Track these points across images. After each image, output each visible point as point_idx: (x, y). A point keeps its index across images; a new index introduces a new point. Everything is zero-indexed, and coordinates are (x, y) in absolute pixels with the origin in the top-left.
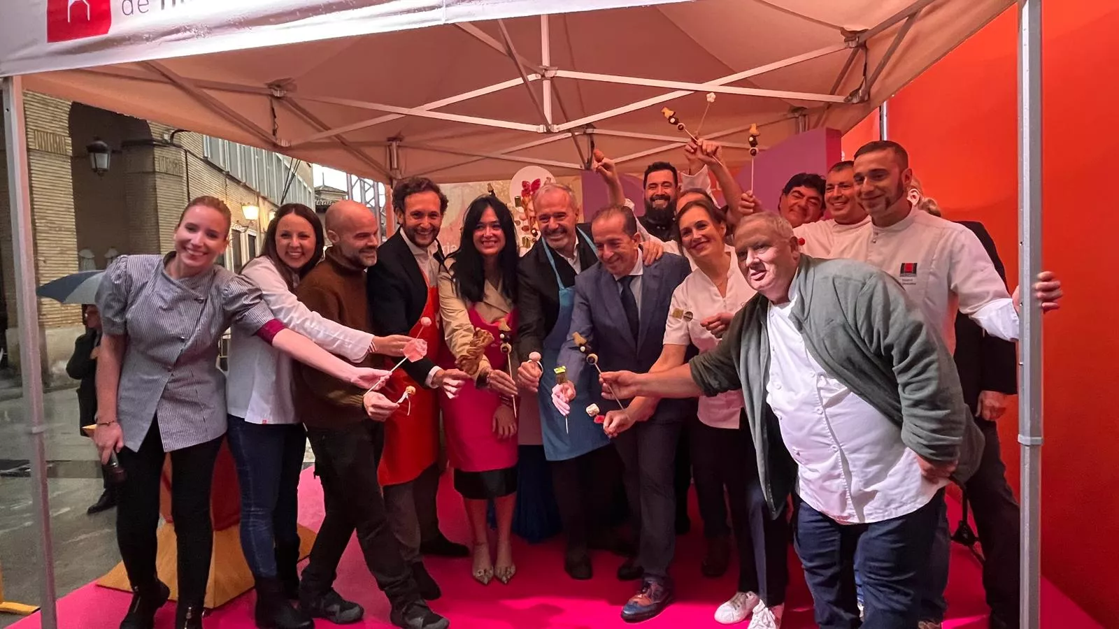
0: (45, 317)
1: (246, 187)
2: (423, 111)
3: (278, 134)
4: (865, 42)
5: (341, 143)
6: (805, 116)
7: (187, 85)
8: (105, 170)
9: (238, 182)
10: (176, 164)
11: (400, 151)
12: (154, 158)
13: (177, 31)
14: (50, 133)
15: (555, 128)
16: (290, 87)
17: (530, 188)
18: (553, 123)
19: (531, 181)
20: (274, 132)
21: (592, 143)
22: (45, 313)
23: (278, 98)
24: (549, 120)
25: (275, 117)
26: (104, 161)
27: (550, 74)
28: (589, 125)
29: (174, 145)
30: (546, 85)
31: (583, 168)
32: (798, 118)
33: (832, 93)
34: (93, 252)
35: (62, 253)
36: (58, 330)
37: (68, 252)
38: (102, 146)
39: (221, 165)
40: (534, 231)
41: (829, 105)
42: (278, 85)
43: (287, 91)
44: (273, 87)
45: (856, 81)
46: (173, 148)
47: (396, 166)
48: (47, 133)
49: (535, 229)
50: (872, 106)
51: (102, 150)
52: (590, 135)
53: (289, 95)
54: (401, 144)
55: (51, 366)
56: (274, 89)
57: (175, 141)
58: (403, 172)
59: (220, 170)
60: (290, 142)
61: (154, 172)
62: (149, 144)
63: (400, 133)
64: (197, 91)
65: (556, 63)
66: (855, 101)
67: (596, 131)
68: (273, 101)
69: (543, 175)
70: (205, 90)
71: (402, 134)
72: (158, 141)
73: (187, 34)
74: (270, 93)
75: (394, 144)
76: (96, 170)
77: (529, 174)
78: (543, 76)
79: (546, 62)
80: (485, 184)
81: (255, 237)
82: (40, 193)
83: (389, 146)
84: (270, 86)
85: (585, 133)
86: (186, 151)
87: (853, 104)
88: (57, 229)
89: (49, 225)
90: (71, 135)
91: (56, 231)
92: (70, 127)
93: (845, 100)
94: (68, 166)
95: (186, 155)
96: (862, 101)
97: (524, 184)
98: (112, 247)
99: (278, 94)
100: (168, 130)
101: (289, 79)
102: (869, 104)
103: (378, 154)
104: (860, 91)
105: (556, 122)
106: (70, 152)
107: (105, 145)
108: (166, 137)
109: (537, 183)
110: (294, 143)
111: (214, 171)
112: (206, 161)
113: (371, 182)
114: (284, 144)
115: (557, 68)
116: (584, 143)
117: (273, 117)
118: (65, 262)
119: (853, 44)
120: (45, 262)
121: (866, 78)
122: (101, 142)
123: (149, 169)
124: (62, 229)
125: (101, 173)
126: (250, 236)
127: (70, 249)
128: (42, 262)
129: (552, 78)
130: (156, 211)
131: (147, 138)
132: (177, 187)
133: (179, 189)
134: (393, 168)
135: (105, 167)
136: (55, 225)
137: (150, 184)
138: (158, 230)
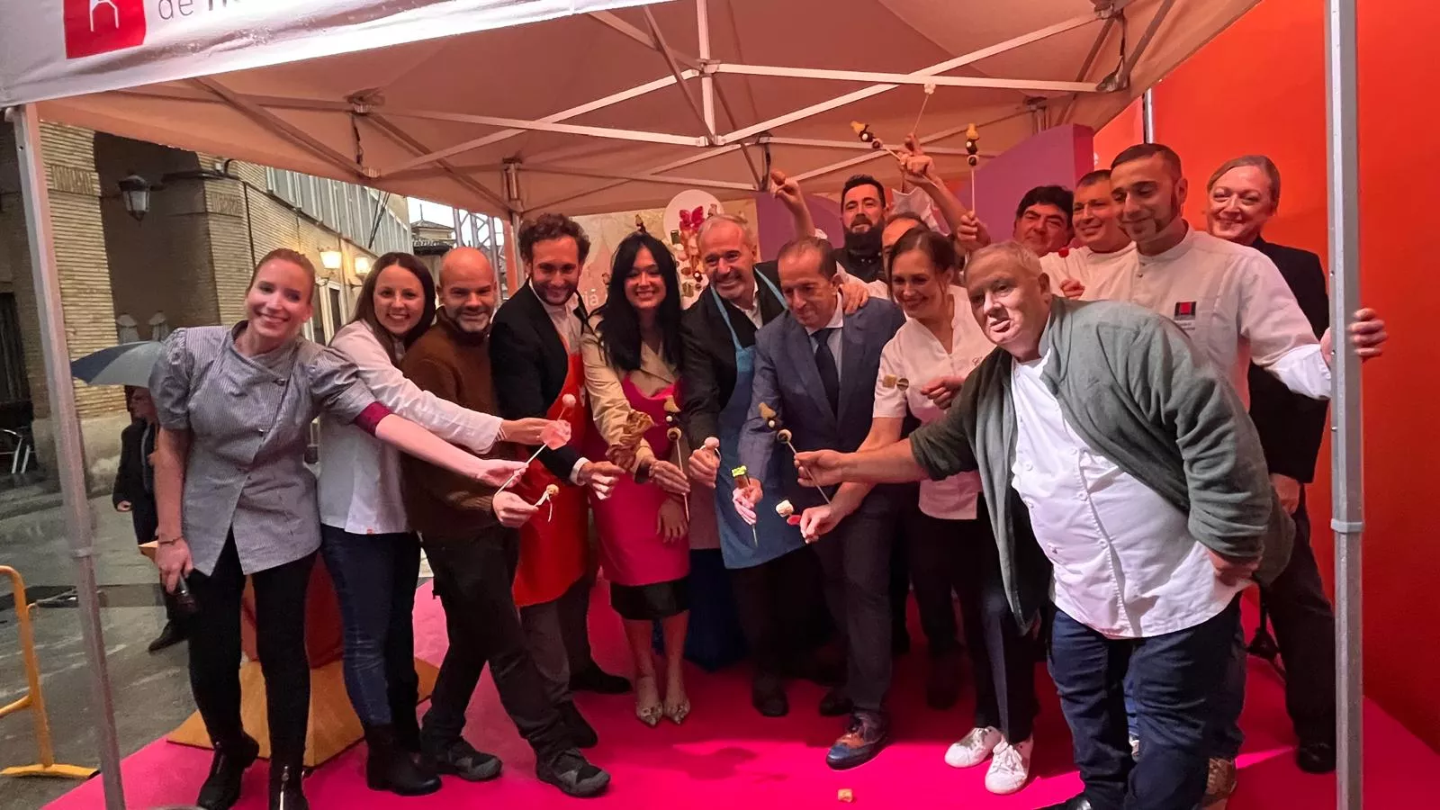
1: (323, 227)
2: (547, 124)
3: (364, 163)
4: (1122, 10)
5: (445, 170)
6: (1044, 108)
7: (244, 103)
8: (143, 213)
9: (312, 221)
10: (234, 201)
11: (520, 176)
12: (205, 191)
13: (231, 37)
14: (71, 168)
15: (720, 140)
16: (376, 100)
17: (690, 219)
18: (718, 133)
19: (691, 210)
20: (359, 159)
21: (768, 156)
22: (79, 399)
23: (361, 115)
24: (713, 131)
25: (358, 139)
26: (142, 201)
27: (711, 69)
28: (765, 133)
29: (230, 177)
30: (707, 84)
31: (757, 189)
32: (1035, 111)
33: (1080, 80)
34: (135, 319)
35: (95, 320)
36: (95, 420)
37: (104, 320)
38: (137, 180)
39: (290, 200)
40: (697, 275)
41: (1076, 95)
42: (360, 98)
43: (372, 105)
44: (355, 100)
45: (1112, 61)
46: (227, 181)
47: (516, 196)
48: (67, 168)
49: (698, 272)
50: (1133, 94)
51: (139, 187)
52: (766, 145)
53: (375, 110)
54: (522, 166)
55: (91, 467)
56: (356, 103)
57: (231, 172)
58: (524, 204)
59: (289, 207)
60: (379, 171)
61: (206, 213)
63: (519, 153)
64: (255, 109)
65: (718, 54)
66: (1111, 88)
67: (772, 140)
68: (355, 117)
69: (706, 201)
70: (268, 109)
71: (522, 154)
72: (208, 172)
73: (245, 41)
74: (350, 107)
75: (512, 166)
76: (133, 213)
77: (689, 201)
78: (702, 72)
79: (704, 54)
80: (632, 214)
81: (338, 291)
83: (506, 170)
84: (351, 99)
85: (758, 144)
86: (245, 184)
87: (1108, 92)
88: (88, 291)
89: (79, 286)
90: (98, 169)
91: (86, 293)
92: (96, 161)
93: (1097, 88)
94: (96, 209)
95: (245, 189)
96: (1119, 88)
97: (683, 214)
98: (160, 311)
99: (360, 109)
100: (221, 158)
101: (377, 88)
102: (1130, 92)
103: (492, 182)
104: (1117, 76)
105: (721, 130)
106: (97, 188)
107: (142, 180)
108: (219, 167)
109: (699, 211)
110: (384, 173)
111: (278, 206)
112: (271, 195)
113: (485, 217)
114: (372, 173)
115: (719, 61)
116: (757, 155)
117: (356, 140)
118: (100, 333)
119: (1105, 14)
120: (74, 333)
121: (1123, 59)
122: (136, 177)
123: (200, 209)
124: (95, 291)
125: (139, 216)
126: (332, 290)
127: (106, 316)
128: (72, 335)
129: (713, 74)
130: (211, 262)
131: (195, 168)
132: (236, 231)
133: (239, 233)
134: (512, 198)
135: (144, 208)
136: (85, 287)
137: (202, 229)
138: (215, 287)
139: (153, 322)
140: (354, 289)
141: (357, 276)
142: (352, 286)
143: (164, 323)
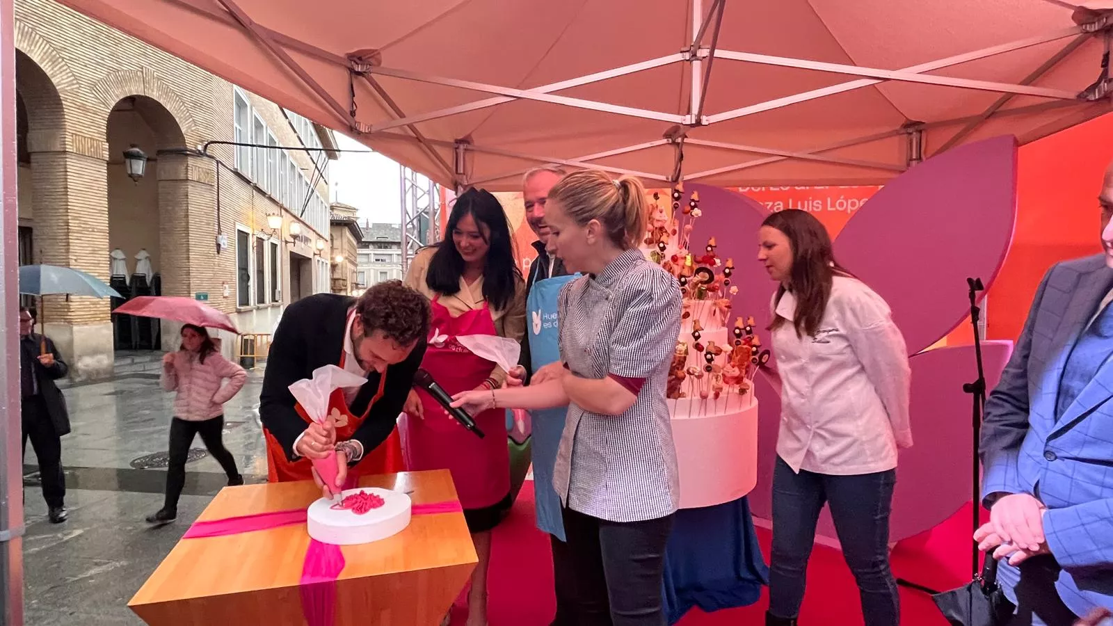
0: (72, 314)
1: (271, 199)
2: (538, 93)
3: (357, 118)
5: (414, 136)
6: (921, 132)
7: (259, 33)
8: (140, 176)
9: (263, 193)
10: (208, 173)
12: (187, 166)
14: (88, 138)
15: (705, 119)
16: (372, 61)
22: (73, 310)
23: (359, 74)
25: (354, 96)
26: (139, 167)
29: (207, 156)
30: (697, 66)
32: (911, 134)
34: (125, 254)
35: (94, 252)
36: (86, 327)
37: (100, 252)
38: (138, 152)
39: (249, 177)
42: (358, 57)
43: (370, 65)
44: (355, 58)
46: (205, 158)
47: (462, 172)
48: (85, 137)
51: (138, 157)
52: (679, 144)
53: (370, 71)
54: (470, 147)
55: (78, 362)
56: (355, 61)
57: (208, 152)
58: (468, 178)
59: (248, 182)
60: (370, 126)
61: (187, 180)
62: (182, 153)
63: (469, 135)
64: (268, 42)
66: (1091, 97)
67: (686, 141)
68: (353, 75)
71: (473, 136)
72: (191, 151)
74: (349, 66)
75: (462, 147)
76: (131, 176)
78: (694, 55)
82: (74, 194)
84: (351, 57)
86: (218, 163)
87: (1088, 101)
88: (90, 230)
89: (83, 225)
90: (108, 140)
91: (88, 231)
92: (108, 134)
94: (104, 169)
95: (218, 166)
98: (144, 249)
99: (359, 69)
100: (202, 141)
101: (373, 51)
103: (446, 155)
104: (1101, 85)
106: (106, 155)
107: (141, 152)
108: (200, 148)
110: (374, 130)
111: (242, 182)
112: (236, 172)
114: (363, 129)
117: (351, 95)
118: (96, 262)
119: (1089, 27)
120: (76, 260)
121: (1105, 71)
122: (137, 150)
123: (182, 176)
124: (95, 230)
125: (136, 179)
126: (272, 244)
127: (102, 249)
128: (74, 261)
129: (704, 57)
130: (187, 216)
131: (182, 147)
132: (207, 195)
133: (209, 197)
134: (459, 172)
135: (140, 173)
136: (88, 226)
137: (182, 191)
138: (188, 235)
139: (138, 257)
140: (288, 244)
141: (291, 236)
143: (146, 258)
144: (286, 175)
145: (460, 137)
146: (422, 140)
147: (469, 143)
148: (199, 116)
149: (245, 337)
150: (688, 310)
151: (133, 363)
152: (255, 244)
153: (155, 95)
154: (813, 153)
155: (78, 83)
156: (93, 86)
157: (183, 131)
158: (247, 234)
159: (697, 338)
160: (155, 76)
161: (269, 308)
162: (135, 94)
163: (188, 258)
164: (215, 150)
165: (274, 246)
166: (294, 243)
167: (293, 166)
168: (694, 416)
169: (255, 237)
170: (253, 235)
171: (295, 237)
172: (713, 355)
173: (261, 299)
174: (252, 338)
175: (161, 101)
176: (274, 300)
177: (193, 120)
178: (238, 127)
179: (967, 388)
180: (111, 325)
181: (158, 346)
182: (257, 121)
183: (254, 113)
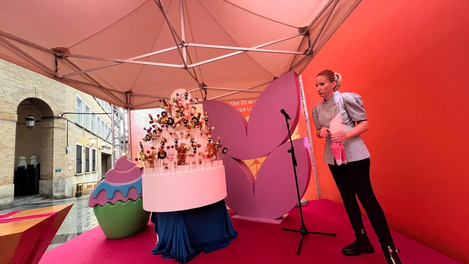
1: (92, 134)
3: (58, 72)
4: (308, 31)
5: (99, 87)
8: (32, 127)
9: (89, 132)
10: (63, 125)
11: (131, 97)
12: (54, 122)
14: (8, 113)
16: (65, 52)
18: (188, 63)
20: (56, 71)
24: (186, 63)
25: (57, 65)
26: (32, 123)
29: (63, 118)
31: (203, 101)
34: (25, 157)
35: (7, 156)
37: (10, 156)
38: (32, 118)
39: (83, 126)
42: (59, 50)
43: (65, 54)
44: (56, 51)
46: (62, 119)
48: (6, 113)
50: (314, 55)
51: (31, 120)
52: (205, 89)
57: (63, 117)
58: (132, 105)
59: (82, 128)
60: (64, 76)
61: (53, 127)
62: (51, 117)
63: (130, 90)
68: (57, 57)
71: (132, 90)
72: (56, 117)
74: (54, 53)
76: (28, 127)
79: (184, 39)
83: (126, 95)
84: (54, 50)
86: (68, 120)
88: (6, 148)
89: (2, 146)
90: (17, 114)
92: (18, 111)
94: (15, 125)
95: (67, 121)
96: (310, 53)
98: (34, 155)
99: (59, 54)
100: (61, 113)
101: (65, 48)
103: (120, 96)
104: (309, 50)
106: (16, 119)
107: (33, 118)
108: (60, 115)
111: (79, 127)
112: (76, 124)
114: (60, 76)
115: (188, 42)
122: (32, 117)
123: (51, 126)
124: (8, 148)
125: (30, 128)
126: (93, 150)
127: (12, 155)
129: (186, 46)
130: (53, 140)
131: (52, 116)
132: (63, 132)
133: (63, 133)
134: (128, 103)
135: (32, 125)
136: (5, 146)
137: (52, 131)
138: (53, 147)
139: (31, 158)
140: (100, 150)
141: (102, 146)
142: (100, 149)
143: (35, 158)
144: (100, 125)
145: (127, 90)
146: (103, 87)
147: (131, 93)
148: (60, 104)
149: (78, 185)
150: (189, 133)
151: (24, 200)
152: (85, 150)
153: (40, 98)
154: (248, 89)
155: (5, 94)
156: (12, 95)
157: (52, 110)
158: (81, 146)
159: (193, 142)
160: (41, 91)
161: (91, 174)
162: (31, 97)
163: (53, 156)
164: (66, 116)
165: (94, 151)
166: (103, 149)
167: (103, 122)
168: (191, 171)
169: (85, 147)
170: (84, 146)
171: (103, 147)
172: (197, 147)
173: (87, 170)
174: (81, 185)
175: (43, 100)
176: (94, 170)
177: (57, 106)
178: (78, 108)
179: (289, 151)
180: (14, 185)
181: (37, 192)
182: (86, 106)
183: (85, 104)
